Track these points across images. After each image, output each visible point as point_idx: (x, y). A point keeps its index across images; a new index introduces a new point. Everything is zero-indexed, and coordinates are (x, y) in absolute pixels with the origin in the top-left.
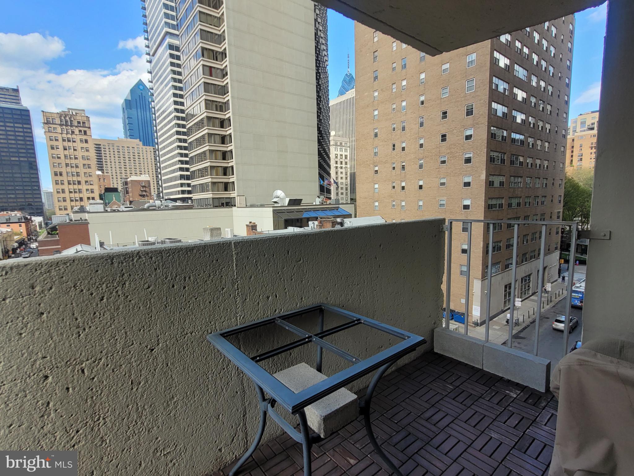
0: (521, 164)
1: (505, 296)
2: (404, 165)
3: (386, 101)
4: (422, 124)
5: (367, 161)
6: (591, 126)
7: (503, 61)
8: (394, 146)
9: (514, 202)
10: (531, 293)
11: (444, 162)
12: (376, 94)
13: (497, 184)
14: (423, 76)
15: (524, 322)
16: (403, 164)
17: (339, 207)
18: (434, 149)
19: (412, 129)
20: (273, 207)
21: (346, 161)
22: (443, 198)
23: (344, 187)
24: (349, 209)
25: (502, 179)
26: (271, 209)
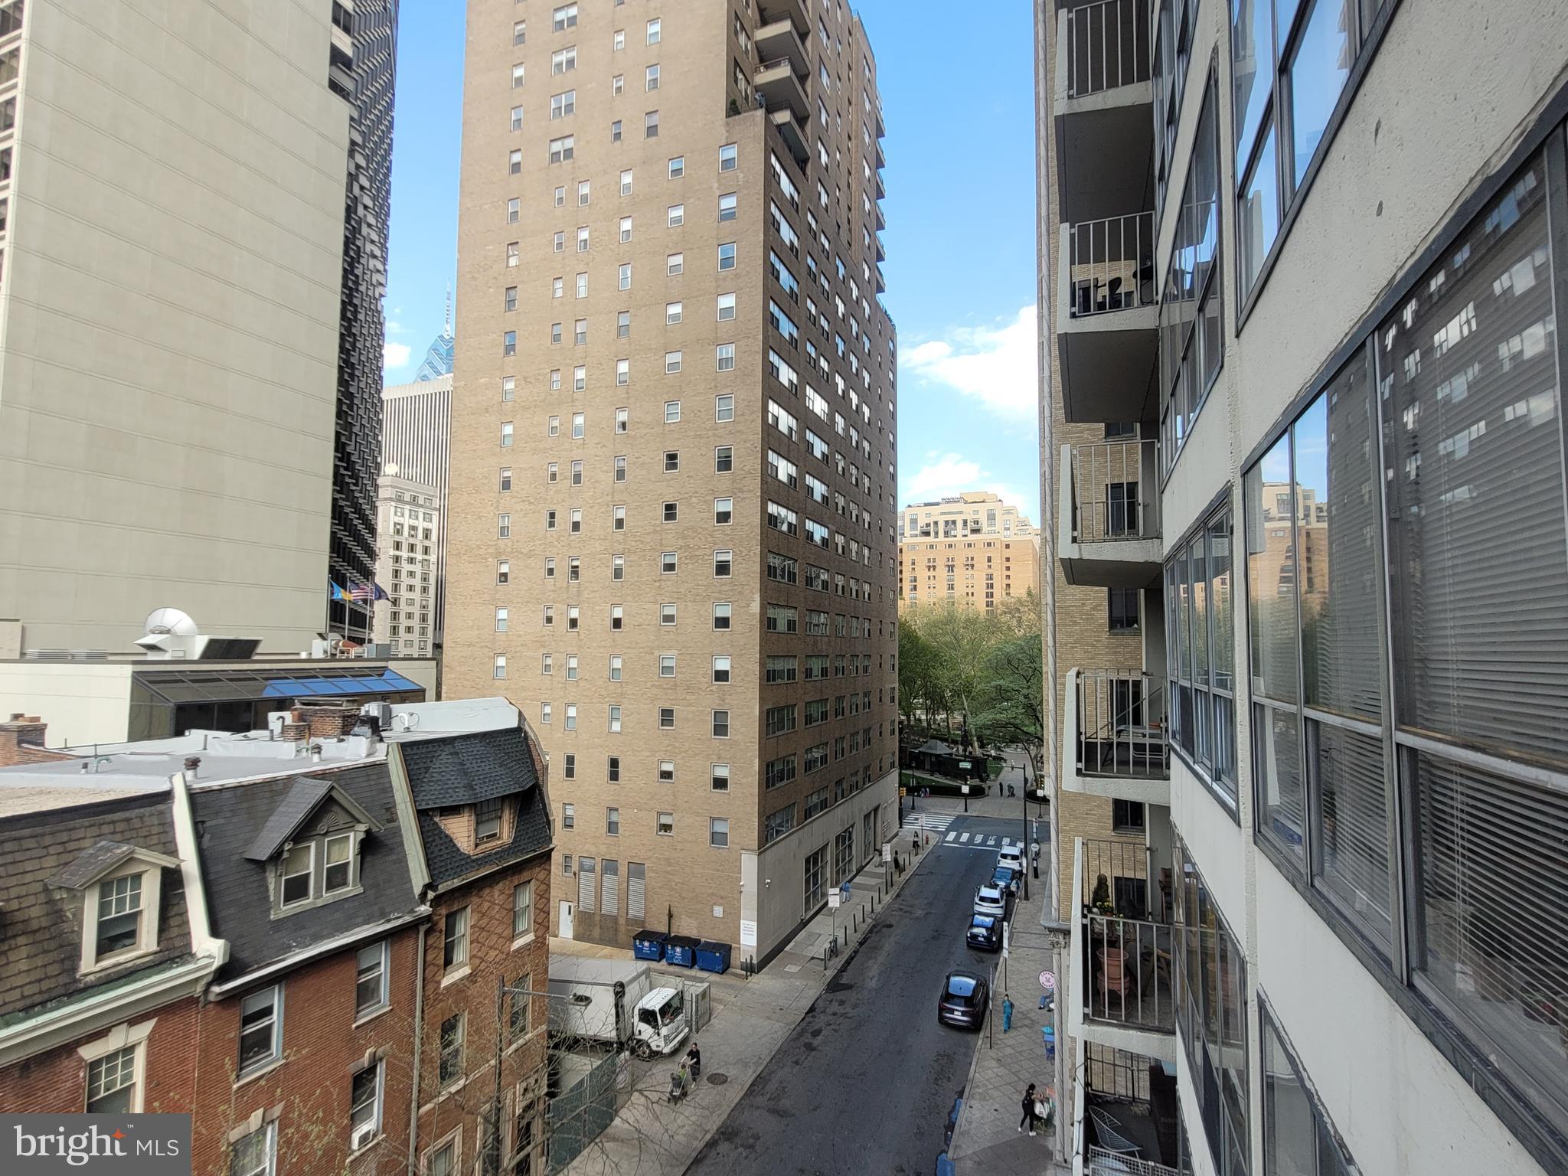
0: (825, 584)
1: (807, 881)
2: (577, 567)
3: (535, 407)
4: (621, 474)
5: (479, 547)
6: (926, 529)
7: (786, 375)
8: (552, 515)
9: (816, 665)
10: (854, 869)
11: (670, 567)
12: (510, 385)
13: (782, 626)
14: (623, 367)
15: (846, 944)
16: (575, 563)
17: (385, 668)
18: (648, 534)
19: (597, 481)
20: (135, 663)
21: (427, 543)
22: (669, 653)
23: (417, 611)
24: (420, 674)
25: (790, 614)
26: (128, 670)
